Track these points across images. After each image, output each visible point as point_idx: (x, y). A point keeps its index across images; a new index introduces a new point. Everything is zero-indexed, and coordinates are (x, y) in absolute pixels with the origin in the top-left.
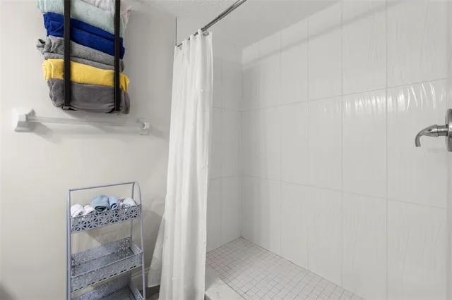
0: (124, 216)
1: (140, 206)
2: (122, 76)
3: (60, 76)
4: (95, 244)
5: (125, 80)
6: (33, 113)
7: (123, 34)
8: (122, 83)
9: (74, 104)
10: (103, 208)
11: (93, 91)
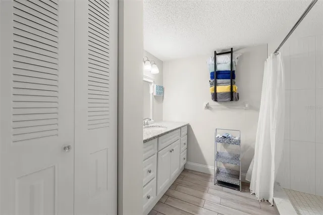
0: (233, 143)
1: (239, 141)
2: (234, 86)
3: (213, 92)
4: (225, 151)
5: (235, 88)
6: (208, 103)
7: (234, 69)
8: (234, 90)
9: (218, 100)
10: (225, 137)
11: (224, 94)
